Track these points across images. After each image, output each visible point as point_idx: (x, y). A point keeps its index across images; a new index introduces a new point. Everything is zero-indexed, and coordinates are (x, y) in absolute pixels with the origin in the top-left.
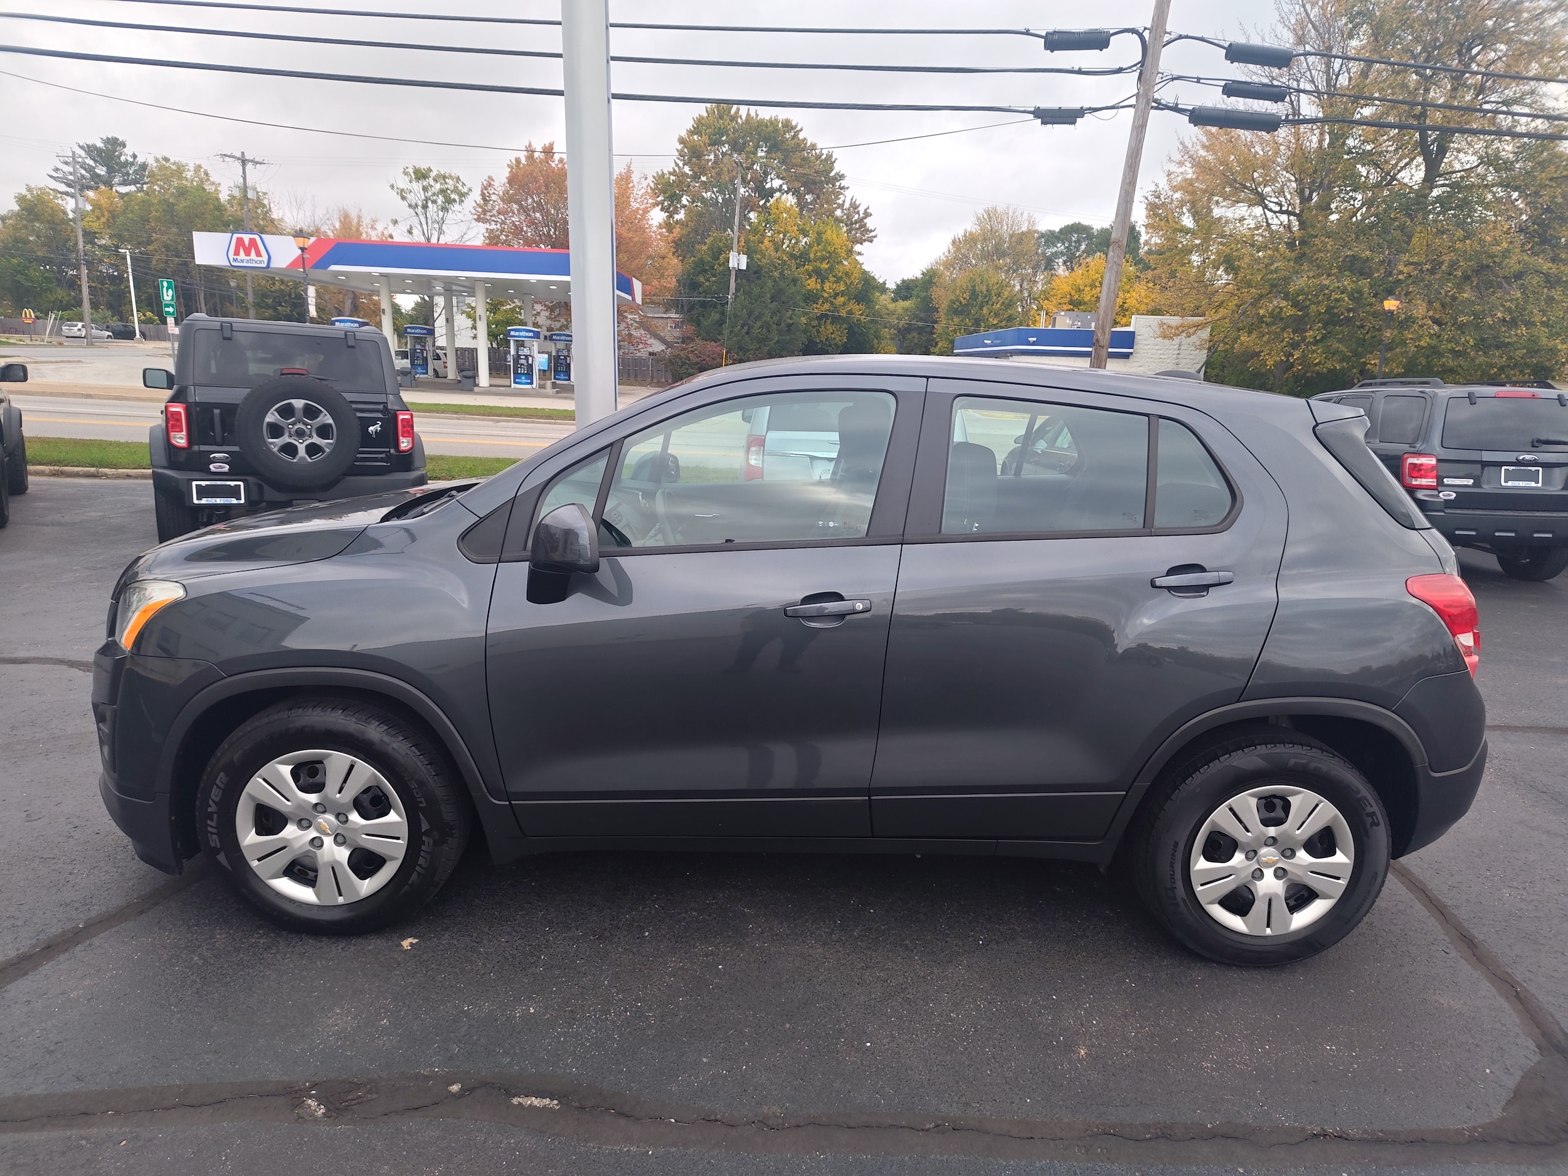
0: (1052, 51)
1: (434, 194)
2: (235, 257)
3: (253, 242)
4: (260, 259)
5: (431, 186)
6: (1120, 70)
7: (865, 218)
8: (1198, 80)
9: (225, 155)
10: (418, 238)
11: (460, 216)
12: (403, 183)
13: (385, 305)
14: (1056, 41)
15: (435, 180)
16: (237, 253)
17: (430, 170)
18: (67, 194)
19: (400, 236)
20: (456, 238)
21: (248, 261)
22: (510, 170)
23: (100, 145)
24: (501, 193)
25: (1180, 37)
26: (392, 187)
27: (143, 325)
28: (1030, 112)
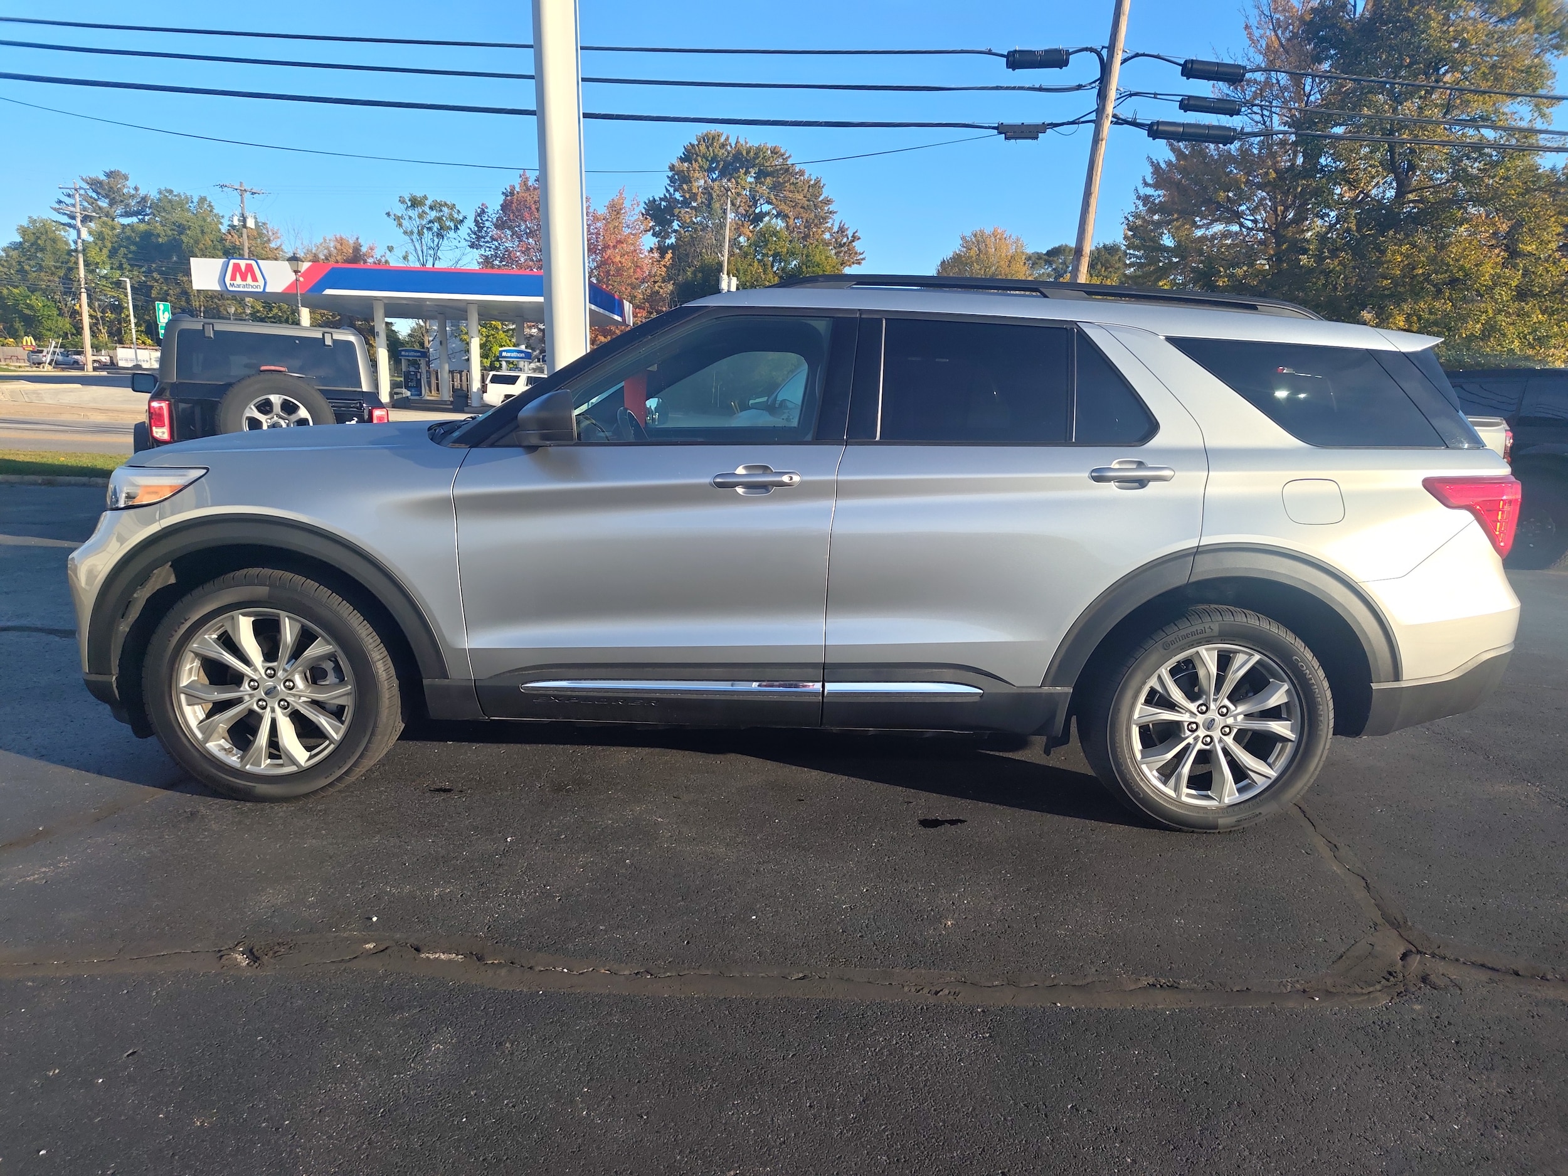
0: (1014, 70)
1: (430, 222)
2: (232, 282)
3: (249, 268)
4: (256, 284)
5: (426, 213)
6: (1079, 87)
7: (853, 241)
8: (1155, 96)
10: (412, 263)
11: (456, 243)
12: (399, 209)
13: (380, 329)
14: (1017, 60)
15: (431, 208)
16: (233, 278)
17: (425, 197)
18: (69, 225)
19: (395, 262)
20: (451, 263)
21: (244, 286)
22: (504, 197)
23: (102, 177)
24: (495, 220)
25: (1137, 55)
26: (388, 214)
28: (994, 128)
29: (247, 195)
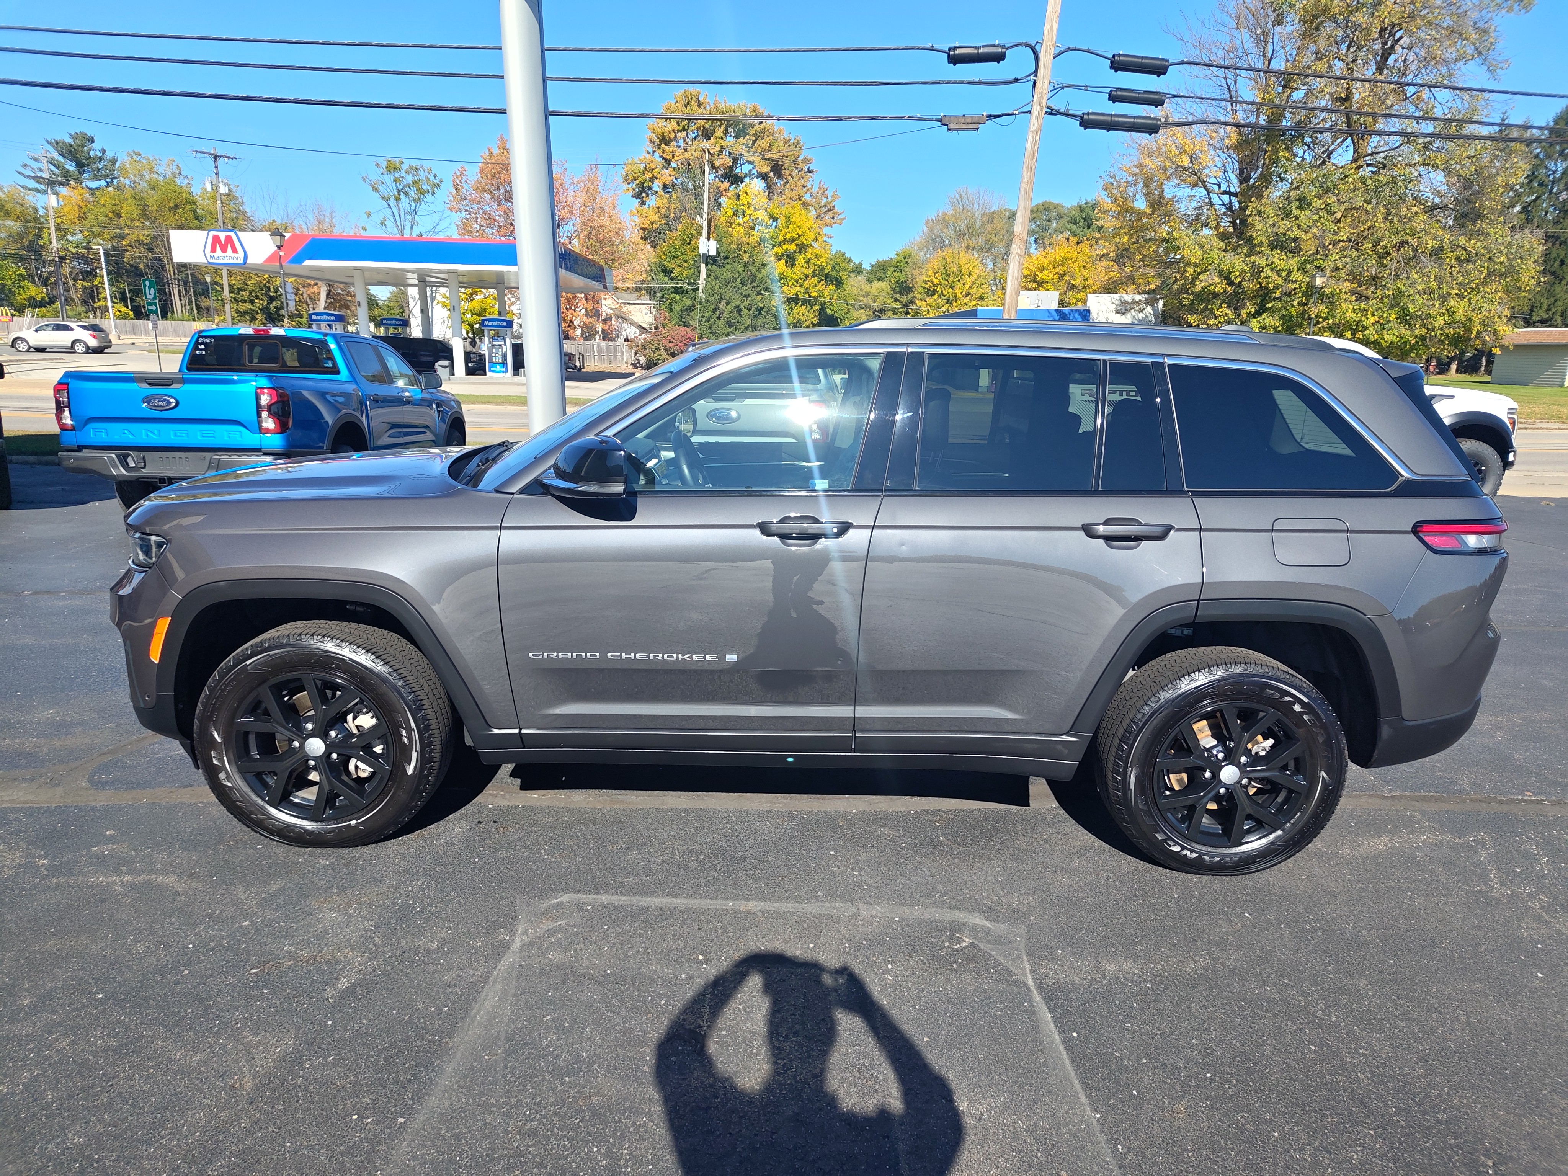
0: (955, 65)
1: (406, 186)
2: (212, 254)
3: (229, 239)
4: (236, 255)
5: (403, 178)
6: (1016, 80)
7: (834, 201)
8: (1086, 88)
9: (196, 151)
11: (433, 207)
12: (375, 175)
13: (361, 297)
14: (958, 56)
15: (407, 172)
16: (213, 250)
17: (402, 162)
18: (37, 190)
20: (429, 229)
21: (224, 258)
23: (68, 140)
24: (473, 183)
25: (1069, 49)
26: (364, 180)
27: (118, 321)
28: (937, 120)
29: (221, 161)
